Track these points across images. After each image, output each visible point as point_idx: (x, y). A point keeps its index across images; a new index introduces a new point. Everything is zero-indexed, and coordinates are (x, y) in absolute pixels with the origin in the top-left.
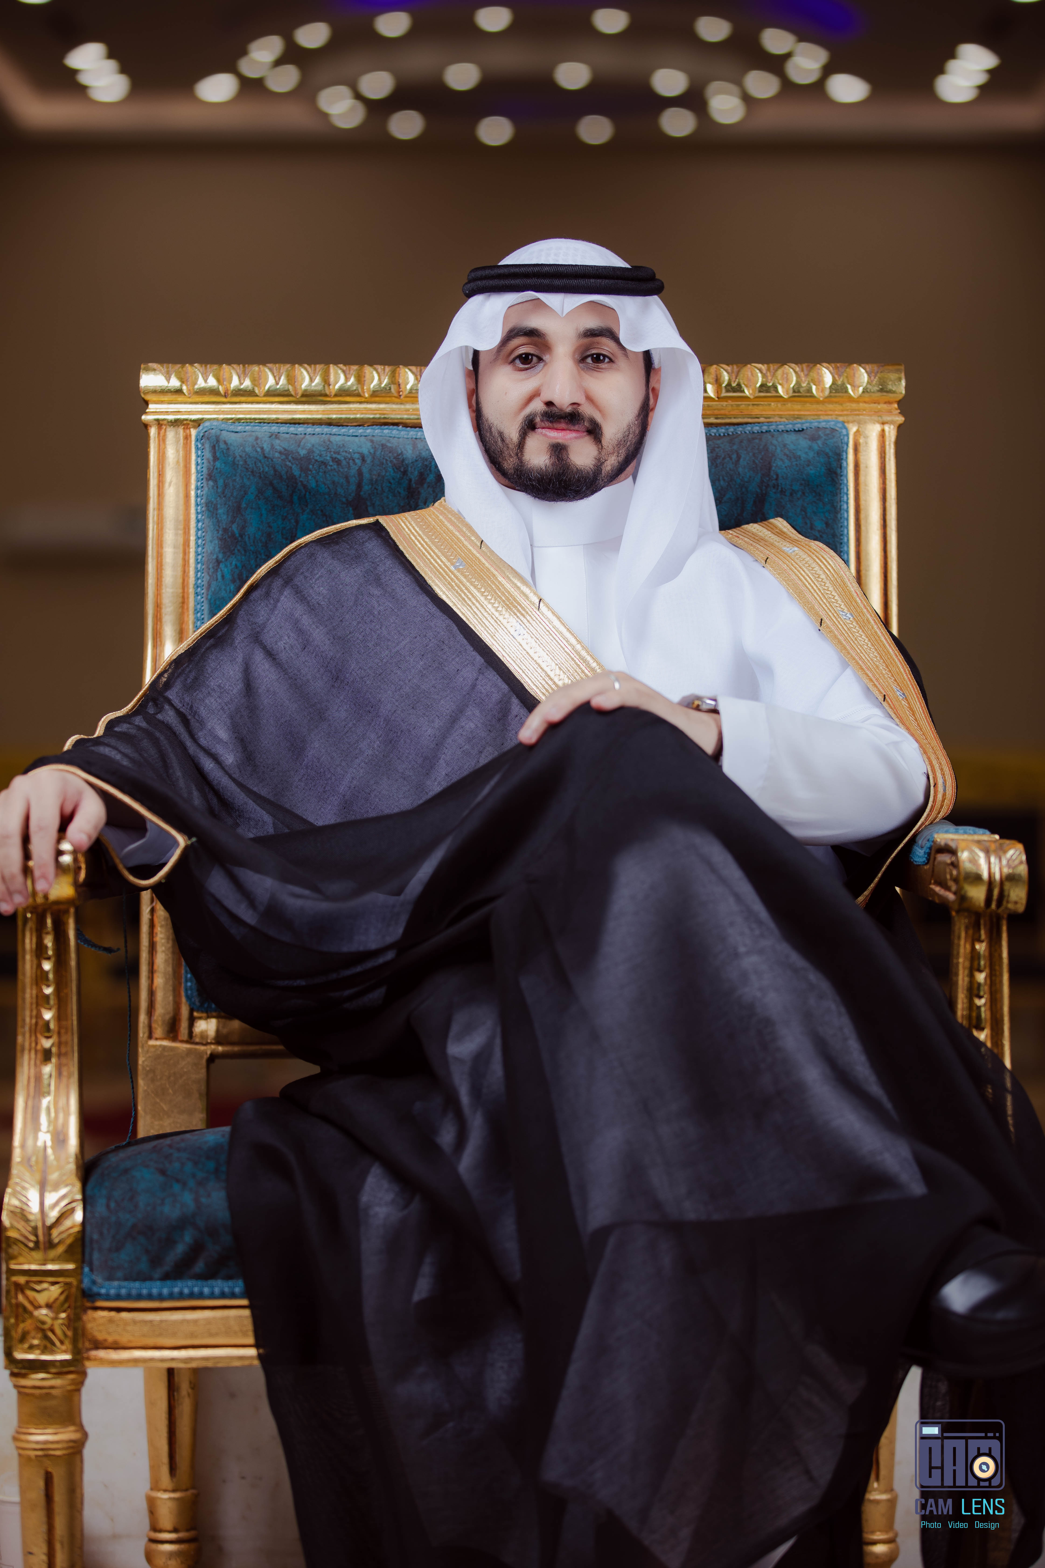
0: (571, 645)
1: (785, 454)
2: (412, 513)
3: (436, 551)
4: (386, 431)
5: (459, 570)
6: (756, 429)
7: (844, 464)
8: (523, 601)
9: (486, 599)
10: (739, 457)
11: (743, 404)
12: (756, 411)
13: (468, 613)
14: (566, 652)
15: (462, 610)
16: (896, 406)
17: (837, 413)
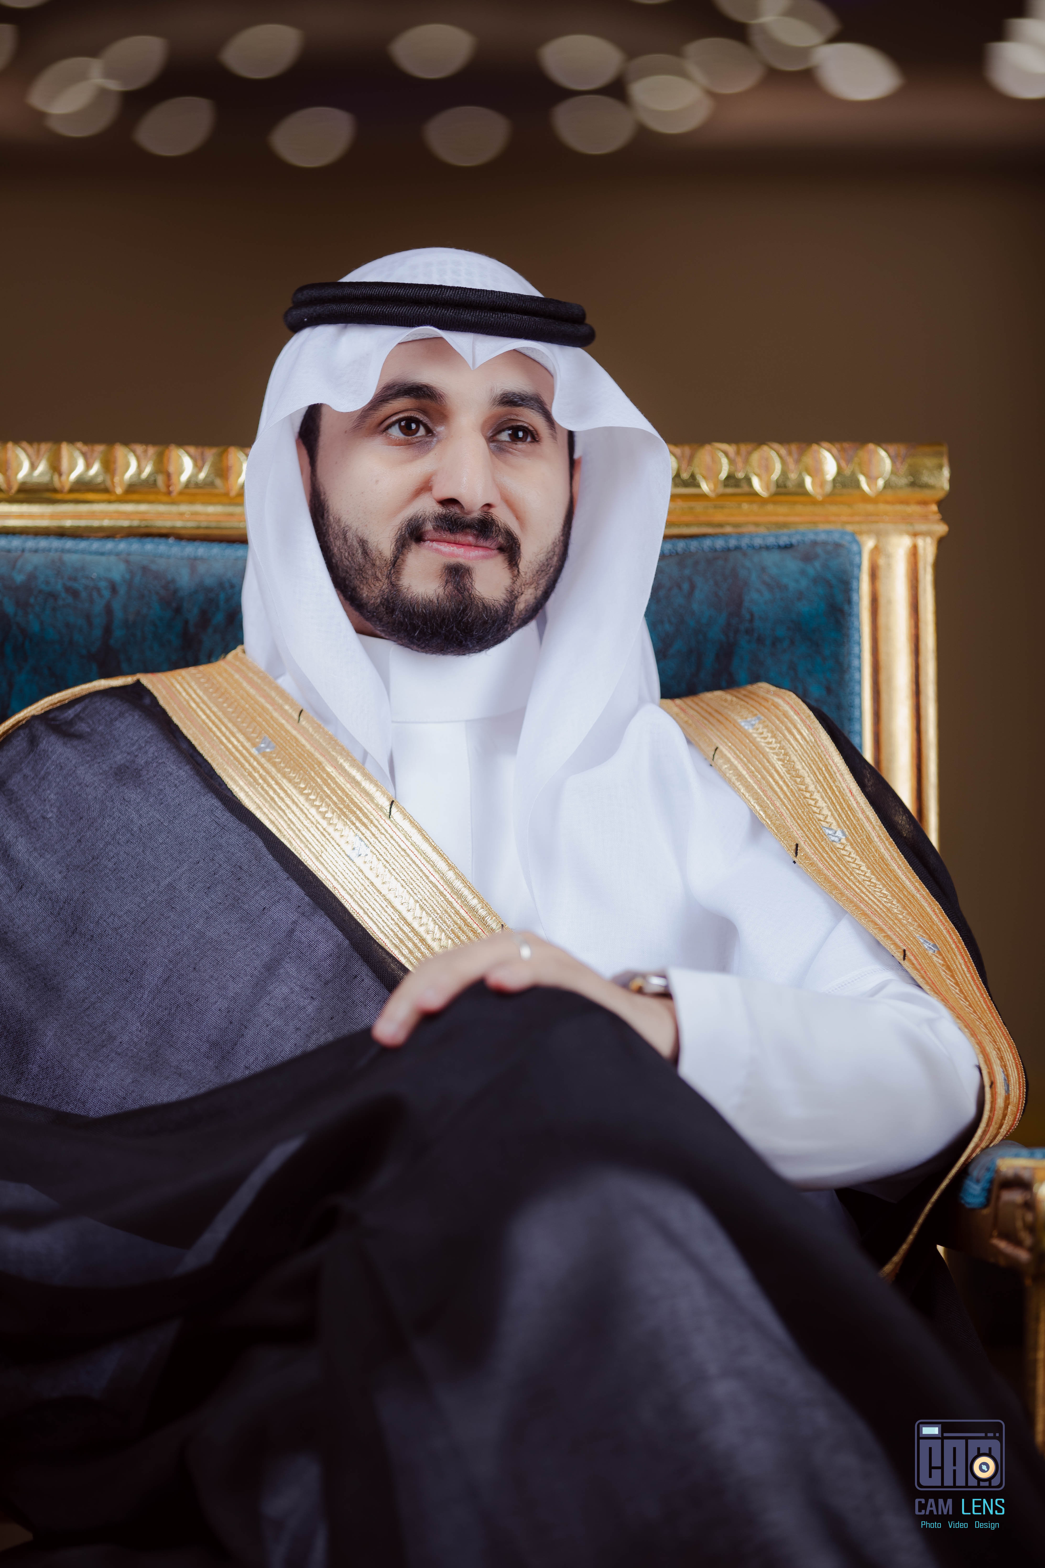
0: (438, 871)
1: (765, 583)
2: (192, 670)
3: (230, 725)
4: (149, 546)
5: (264, 755)
6: (720, 543)
7: (855, 597)
8: (365, 803)
9: (307, 799)
10: (693, 587)
11: (699, 506)
12: (719, 517)
13: (280, 820)
14: (431, 882)
15: (270, 816)
16: (934, 508)
17: (844, 519)
